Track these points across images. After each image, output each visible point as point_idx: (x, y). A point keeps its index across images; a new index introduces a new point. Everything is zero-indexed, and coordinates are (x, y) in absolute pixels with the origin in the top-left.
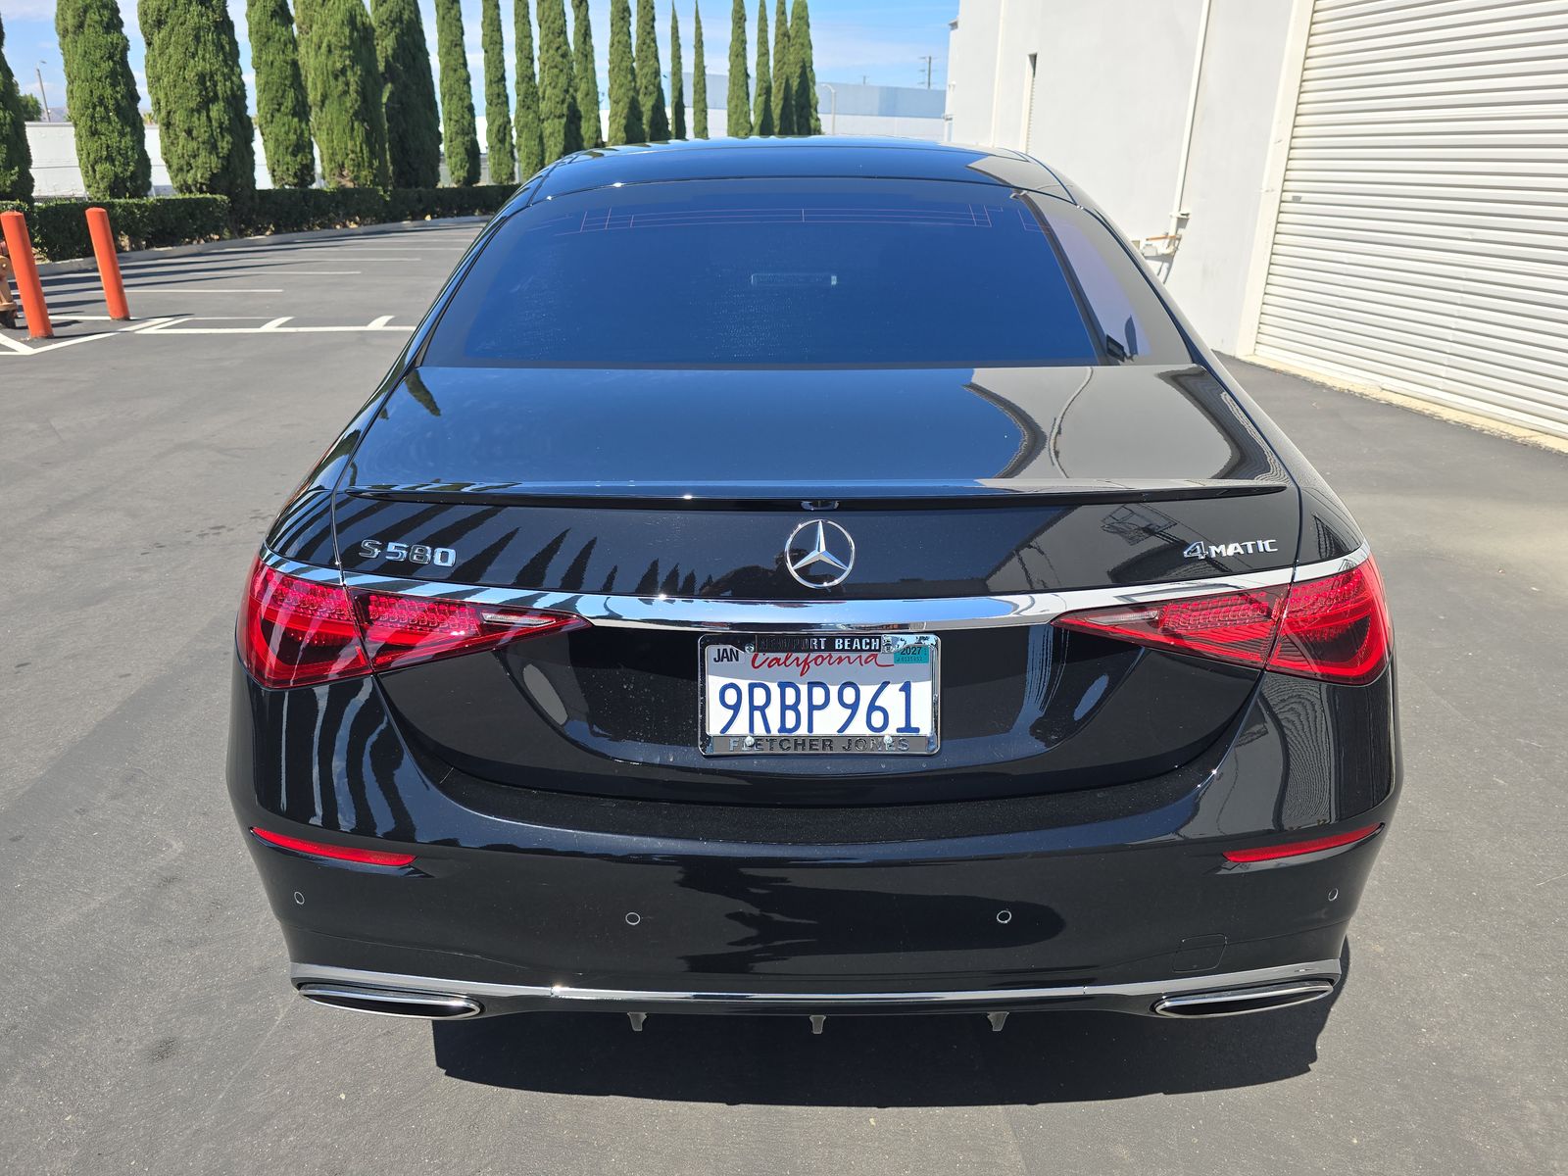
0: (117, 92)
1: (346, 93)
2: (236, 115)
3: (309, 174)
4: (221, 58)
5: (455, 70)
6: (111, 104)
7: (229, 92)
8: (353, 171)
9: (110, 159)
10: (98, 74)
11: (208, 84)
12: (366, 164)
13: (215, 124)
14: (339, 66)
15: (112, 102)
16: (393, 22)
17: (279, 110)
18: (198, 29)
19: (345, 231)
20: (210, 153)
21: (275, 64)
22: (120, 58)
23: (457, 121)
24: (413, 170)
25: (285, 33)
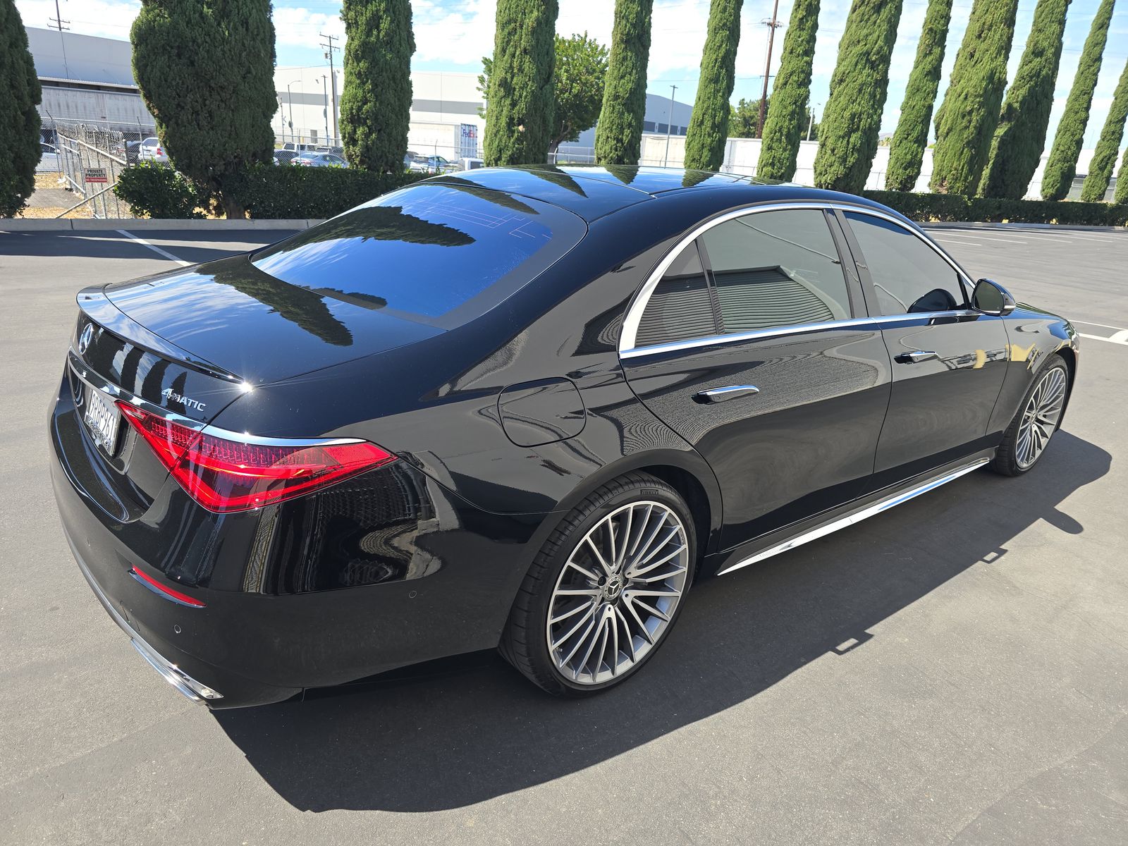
0: (791, 124)
1: (966, 127)
2: (867, 140)
3: (911, 183)
4: (872, 102)
5: (1077, 113)
6: (785, 131)
7: (867, 126)
8: (951, 183)
9: (773, 165)
10: (784, 113)
11: (856, 120)
12: (962, 178)
13: (851, 146)
14: (968, 108)
15: (786, 130)
16: (1031, 77)
17: (906, 139)
18: (862, 85)
19: (927, 224)
20: (841, 165)
21: (916, 107)
22: (801, 104)
23: (1062, 151)
24: (1005, 185)
25: (931, 86)
